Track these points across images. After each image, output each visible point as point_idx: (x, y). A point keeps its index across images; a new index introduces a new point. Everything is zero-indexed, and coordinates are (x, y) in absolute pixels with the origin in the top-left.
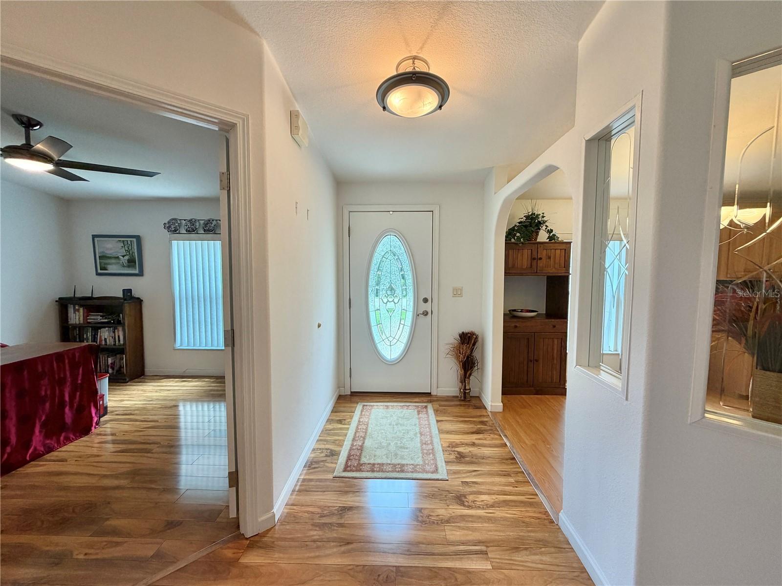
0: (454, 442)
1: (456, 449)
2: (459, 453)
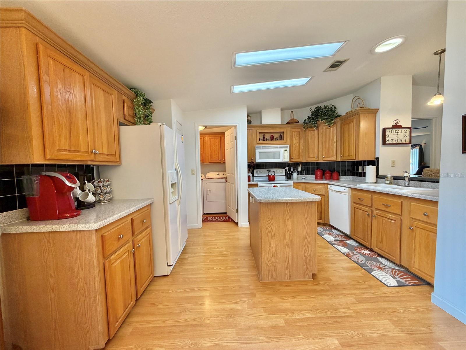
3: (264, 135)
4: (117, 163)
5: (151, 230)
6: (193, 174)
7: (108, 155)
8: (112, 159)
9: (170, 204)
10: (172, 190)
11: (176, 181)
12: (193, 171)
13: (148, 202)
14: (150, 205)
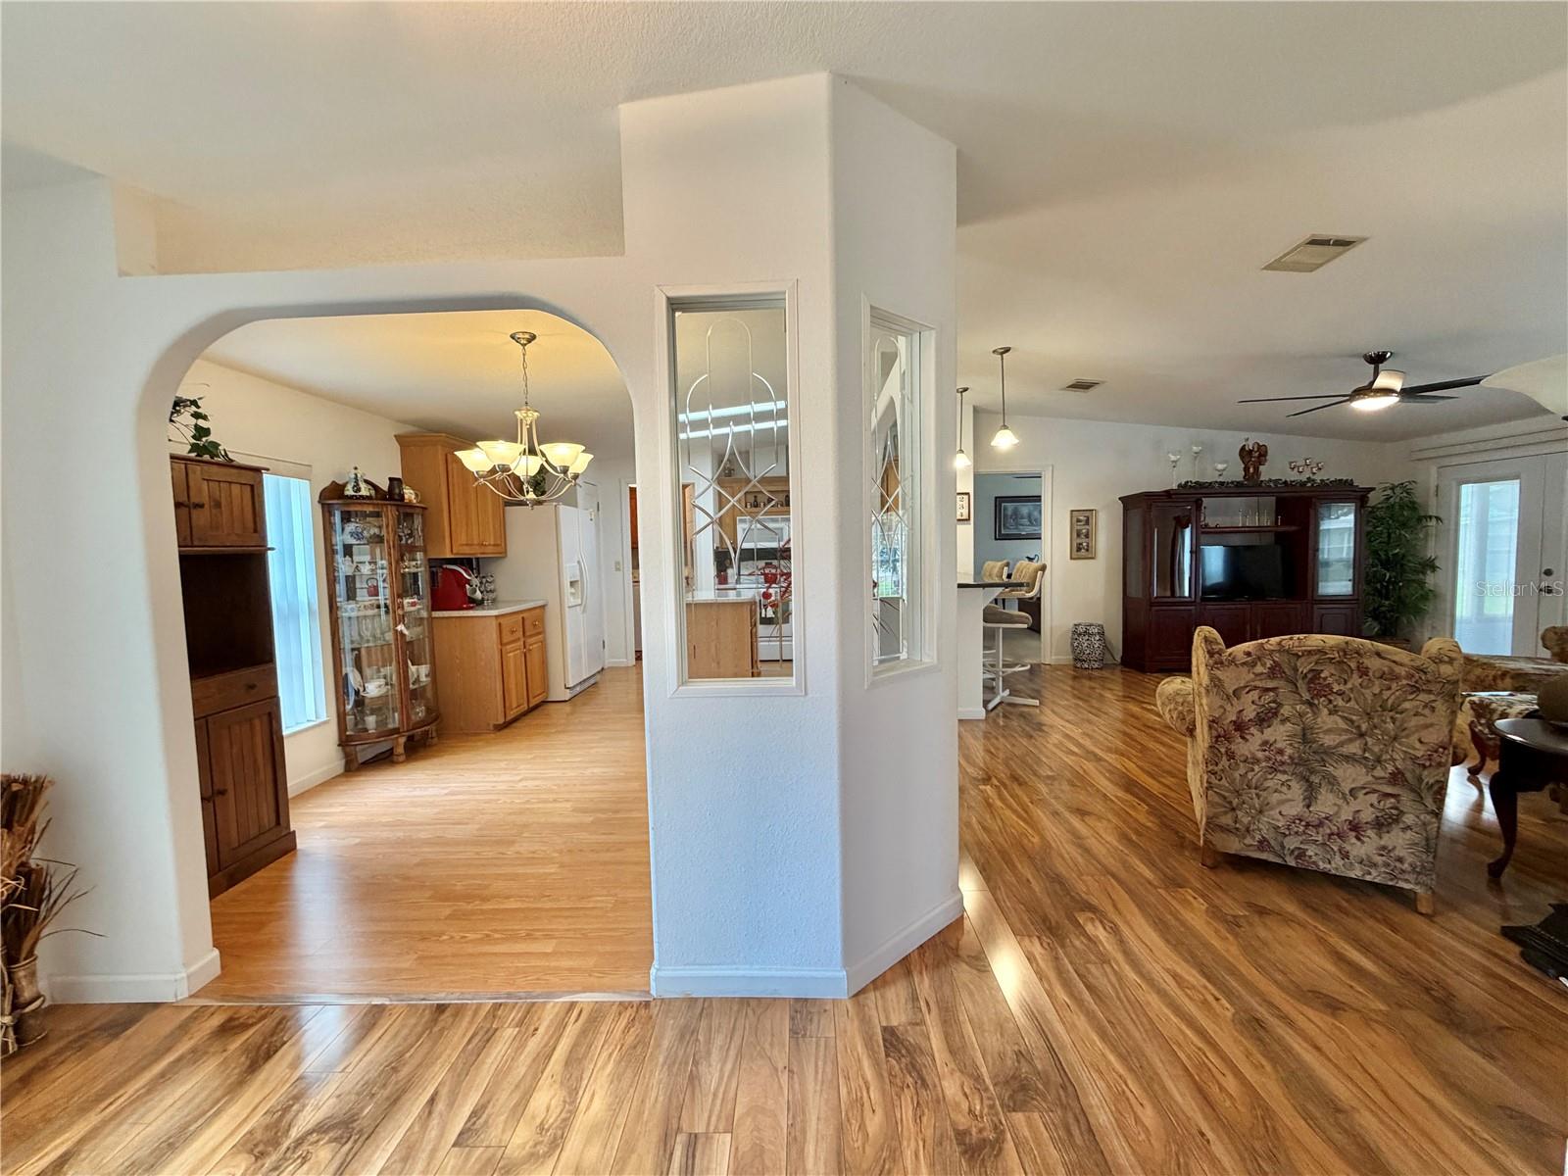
0: (250, 1132)
1: (294, 1133)
2: (321, 1129)
3: (755, 497)
4: (502, 555)
5: (545, 638)
6: (618, 569)
7: (494, 545)
8: (499, 549)
9: (569, 607)
10: (573, 590)
11: (578, 578)
12: (617, 563)
13: (541, 603)
14: (543, 607)
